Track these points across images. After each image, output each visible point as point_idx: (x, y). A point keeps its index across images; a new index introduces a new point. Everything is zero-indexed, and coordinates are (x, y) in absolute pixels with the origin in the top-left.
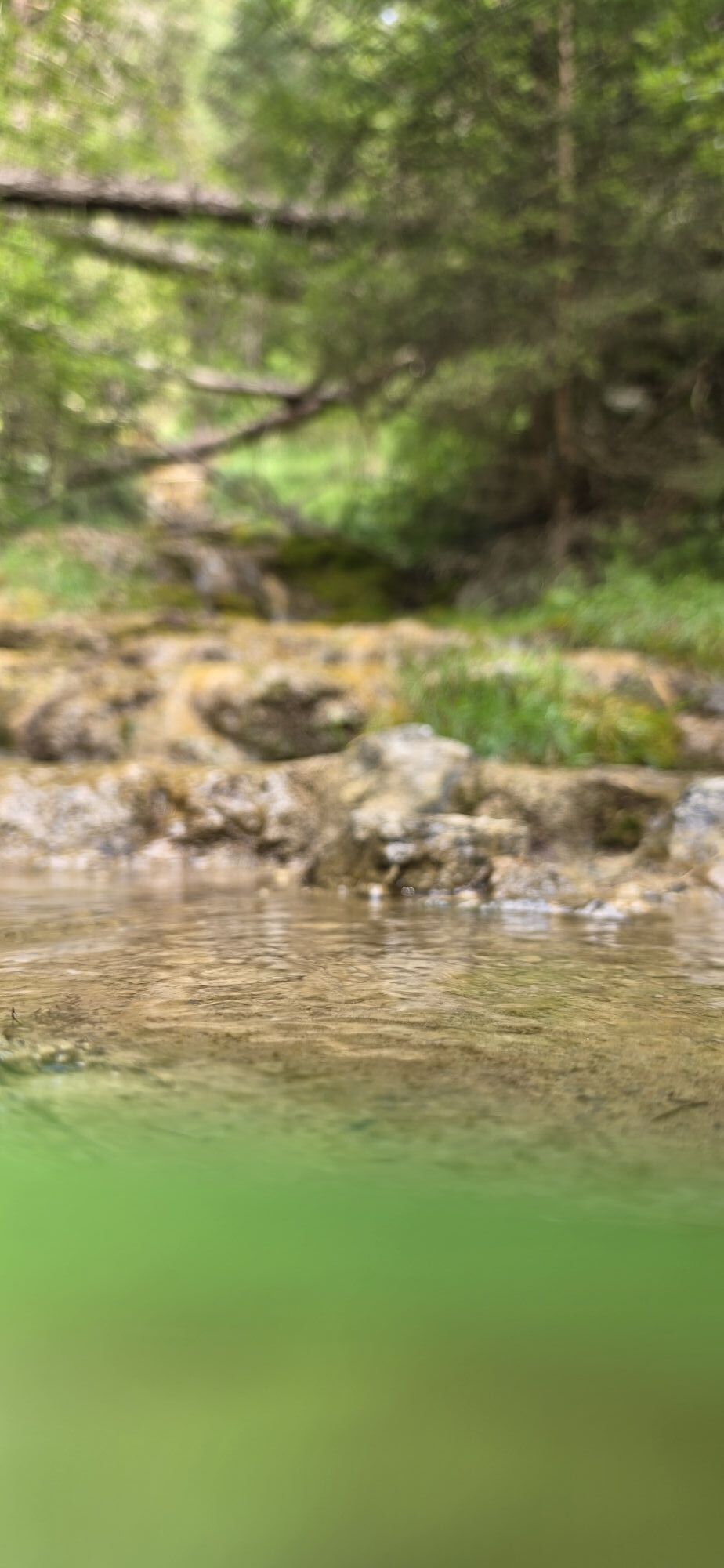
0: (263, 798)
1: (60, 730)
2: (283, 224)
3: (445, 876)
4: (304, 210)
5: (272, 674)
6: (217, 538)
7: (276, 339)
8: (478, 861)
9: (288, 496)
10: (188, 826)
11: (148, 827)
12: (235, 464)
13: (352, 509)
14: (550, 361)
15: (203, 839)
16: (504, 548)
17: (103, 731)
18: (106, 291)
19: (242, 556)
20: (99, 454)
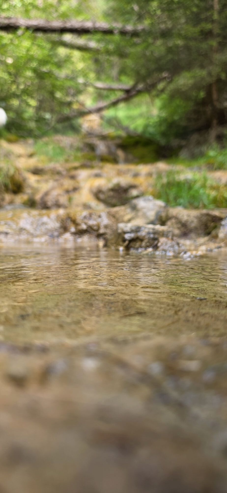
0: (99, 220)
1: (50, 200)
2: (123, 33)
3: (144, 244)
4: (129, 27)
5: (115, 181)
6: (104, 138)
7: (123, 71)
8: (155, 239)
9: (126, 123)
10: (76, 228)
11: (65, 229)
12: (109, 113)
13: (146, 126)
14: (210, 74)
15: (80, 233)
16: (195, 137)
17: (63, 200)
18: (68, 59)
19: (110, 143)
20: (66, 111)
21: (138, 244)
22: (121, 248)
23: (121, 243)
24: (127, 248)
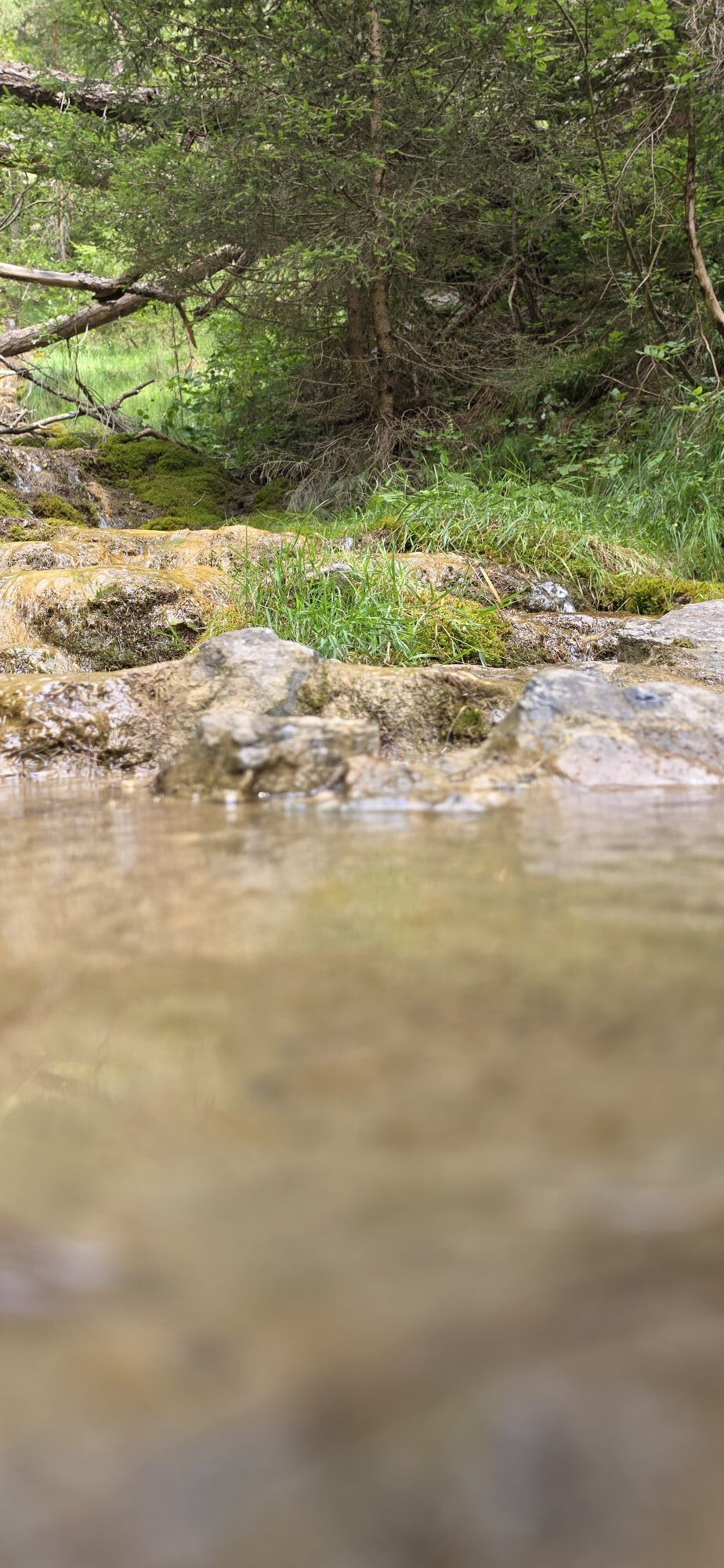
0: (103, 705)
2: (84, 105)
3: (300, 778)
5: (103, 578)
6: (37, 439)
8: (333, 761)
9: (108, 396)
10: (24, 735)
12: (50, 360)
13: (171, 409)
15: (44, 750)
19: (61, 456)
21: (282, 781)
22: (231, 796)
23: (226, 779)
24: (250, 795)
